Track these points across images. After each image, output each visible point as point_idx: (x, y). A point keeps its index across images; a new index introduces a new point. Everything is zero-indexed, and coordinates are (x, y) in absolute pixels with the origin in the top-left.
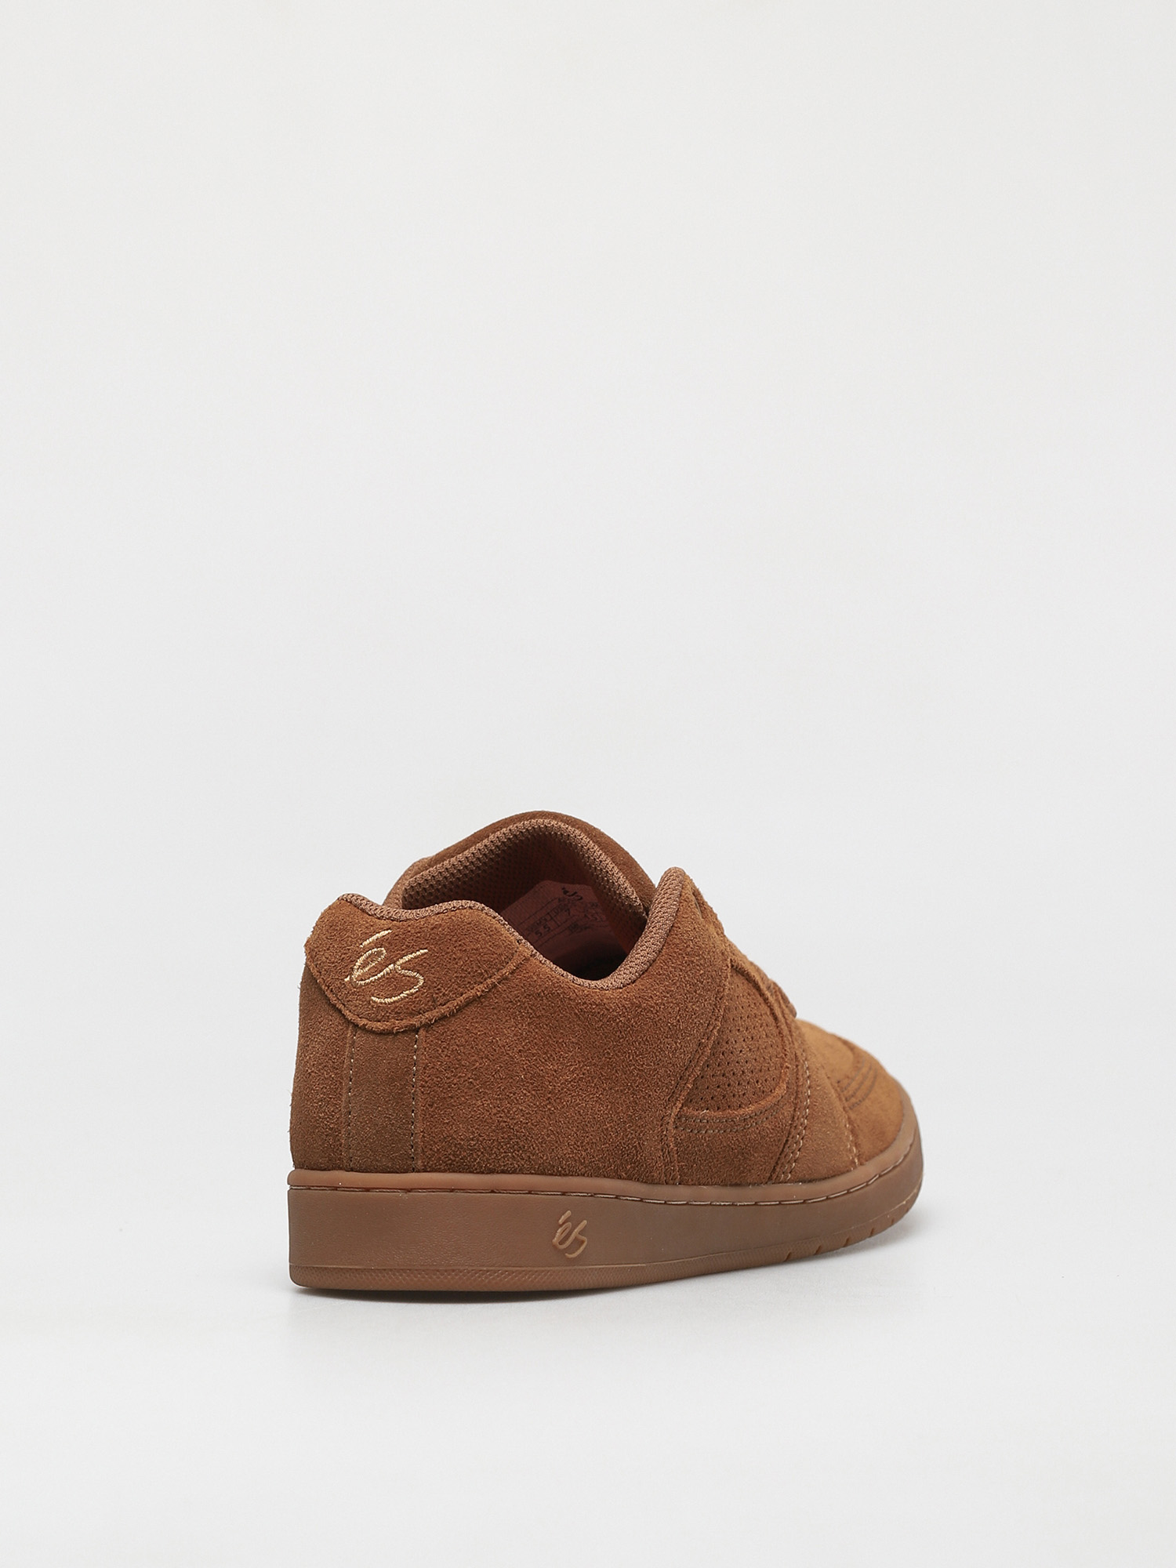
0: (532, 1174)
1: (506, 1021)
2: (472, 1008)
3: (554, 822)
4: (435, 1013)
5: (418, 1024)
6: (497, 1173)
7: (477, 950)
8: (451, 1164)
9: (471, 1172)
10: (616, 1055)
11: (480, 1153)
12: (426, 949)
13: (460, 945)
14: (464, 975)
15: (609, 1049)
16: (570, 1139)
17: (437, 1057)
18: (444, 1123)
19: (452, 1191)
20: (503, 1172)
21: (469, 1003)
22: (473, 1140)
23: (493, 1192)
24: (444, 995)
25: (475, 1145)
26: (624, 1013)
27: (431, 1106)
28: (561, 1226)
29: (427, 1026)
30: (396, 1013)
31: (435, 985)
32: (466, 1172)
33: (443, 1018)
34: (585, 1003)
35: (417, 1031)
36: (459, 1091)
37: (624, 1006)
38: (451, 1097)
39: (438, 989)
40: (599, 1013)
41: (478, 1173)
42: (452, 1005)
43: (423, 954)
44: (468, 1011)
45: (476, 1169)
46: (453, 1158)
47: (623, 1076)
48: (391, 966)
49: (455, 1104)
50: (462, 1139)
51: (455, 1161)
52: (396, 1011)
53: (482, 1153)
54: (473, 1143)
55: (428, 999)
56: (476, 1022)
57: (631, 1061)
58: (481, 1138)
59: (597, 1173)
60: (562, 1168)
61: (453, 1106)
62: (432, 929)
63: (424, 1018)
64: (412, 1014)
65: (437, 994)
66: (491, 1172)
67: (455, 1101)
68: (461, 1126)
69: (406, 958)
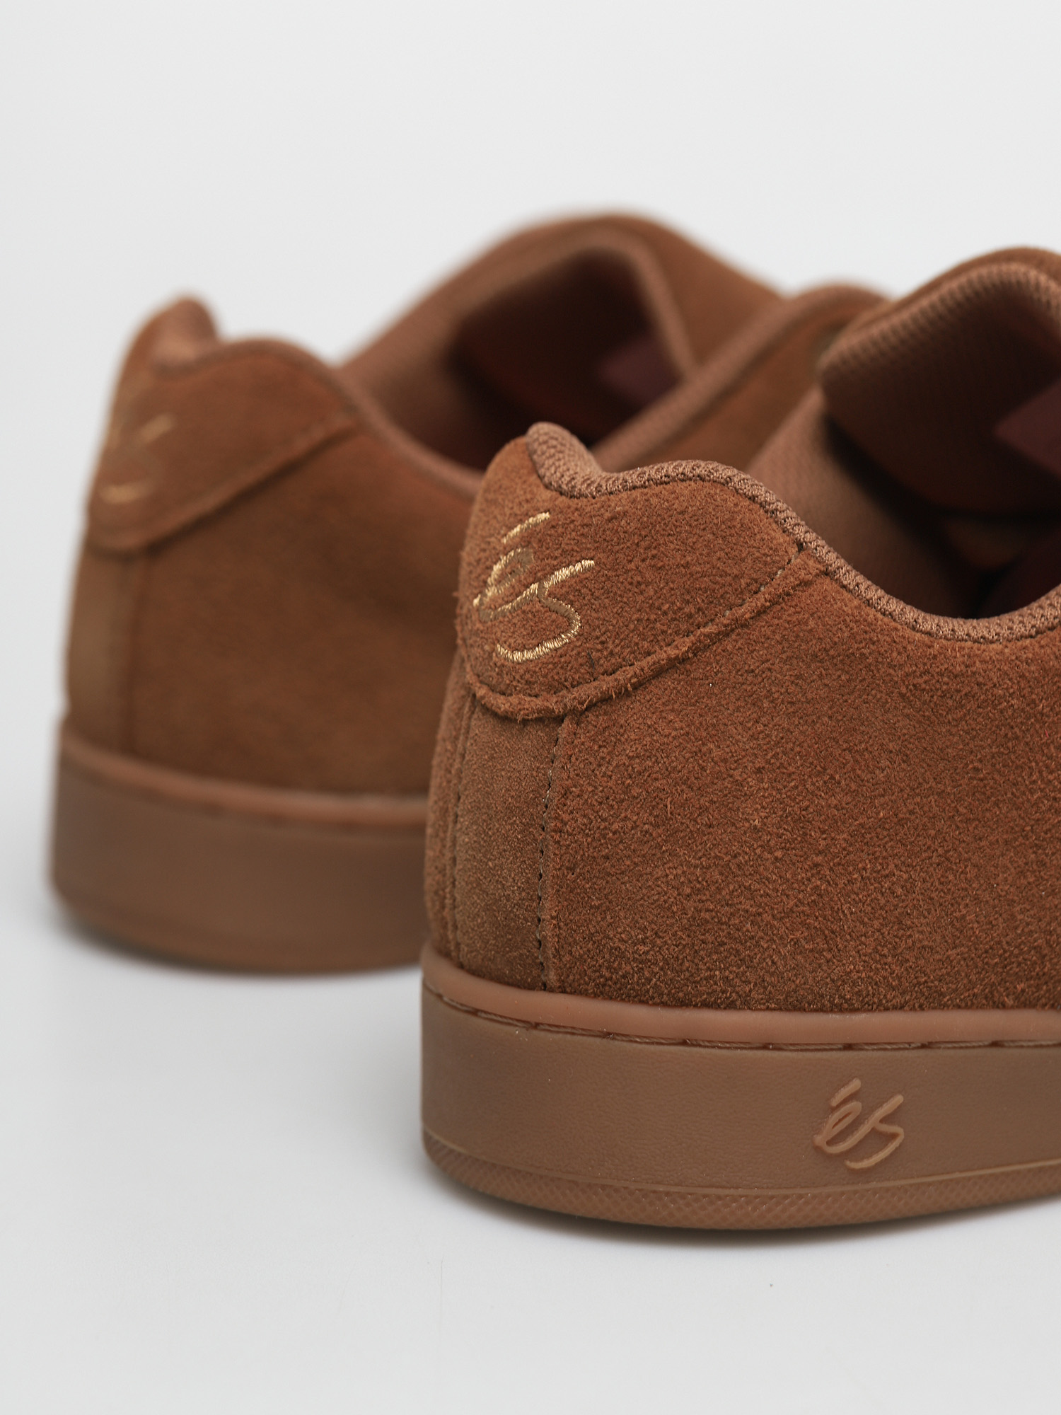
0: (774, 1009)
1: (738, 709)
2: (668, 682)
3: (1033, 274)
4: (589, 691)
5: (558, 709)
6: (696, 1006)
7: (687, 566)
8: (604, 985)
9: (642, 1002)
10: (999, 771)
11: (656, 970)
12: (592, 559)
13: (654, 557)
14: (653, 617)
15: (980, 761)
16: (862, 943)
17: (588, 777)
18: (591, 907)
19: (606, 1035)
20: (706, 1005)
21: (659, 672)
22: (644, 943)
23: (684, 1043)
24: (611, 653)
25: (646, 953)
26: (1020, 690)
27: (572, 869)
28: (834, 1110)
29: (578, 714)
30: (528, 682)
31: (597, 633)
32: (634, 1002)
33: (606, 699)
34: (927, 672)
35: (559, 720)
36: (621, 847)
37: (1022, 676)
38: (607, 857)
39: (602, 643)
40: (958, 691)
41: (655, 1004)
42: (625, 675)
43: (586, 570)
44: (655, 688)
45: (652, 998)
46: (607, 974)
47: (1014, 813)
48: (534, 586)
49: (612, 871)
50: (622, 940)
51: (611, 979)
52: (529, 678)
53: (662, 969)
54: (642, 948)
55: (580, 660)
56: (672, 710)
57: (1034, 782)
58: (658, 942)
59: (933, 1000)
60: (841, 997)
61: (609, 874)
62: (610, 520)
63: (570, 698)
64: (554, 688)
65: (598, 651)
66: (684, 1004)
67: (613, 866)
68: (622, 914)
69: (562, 574)
